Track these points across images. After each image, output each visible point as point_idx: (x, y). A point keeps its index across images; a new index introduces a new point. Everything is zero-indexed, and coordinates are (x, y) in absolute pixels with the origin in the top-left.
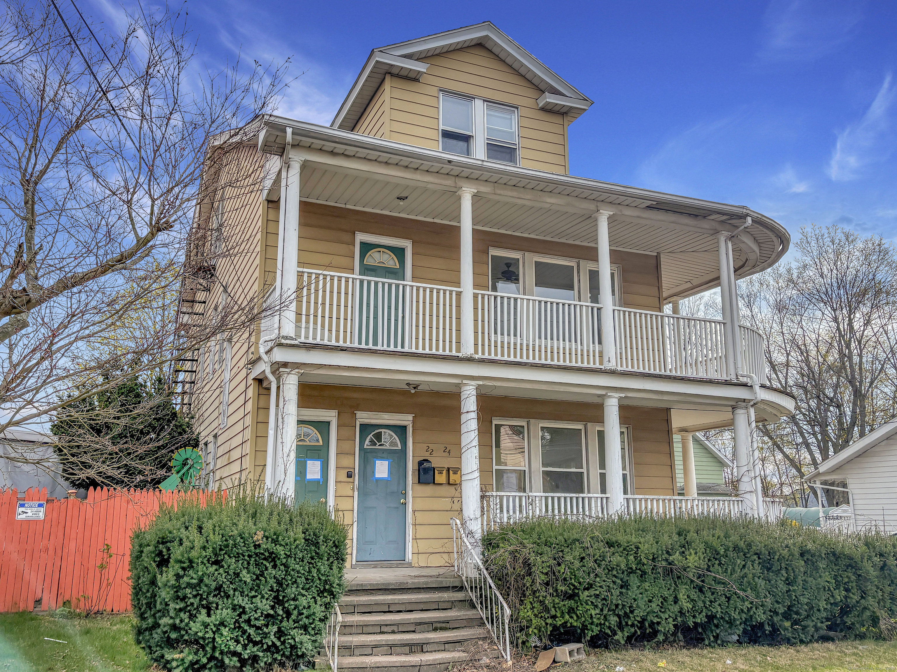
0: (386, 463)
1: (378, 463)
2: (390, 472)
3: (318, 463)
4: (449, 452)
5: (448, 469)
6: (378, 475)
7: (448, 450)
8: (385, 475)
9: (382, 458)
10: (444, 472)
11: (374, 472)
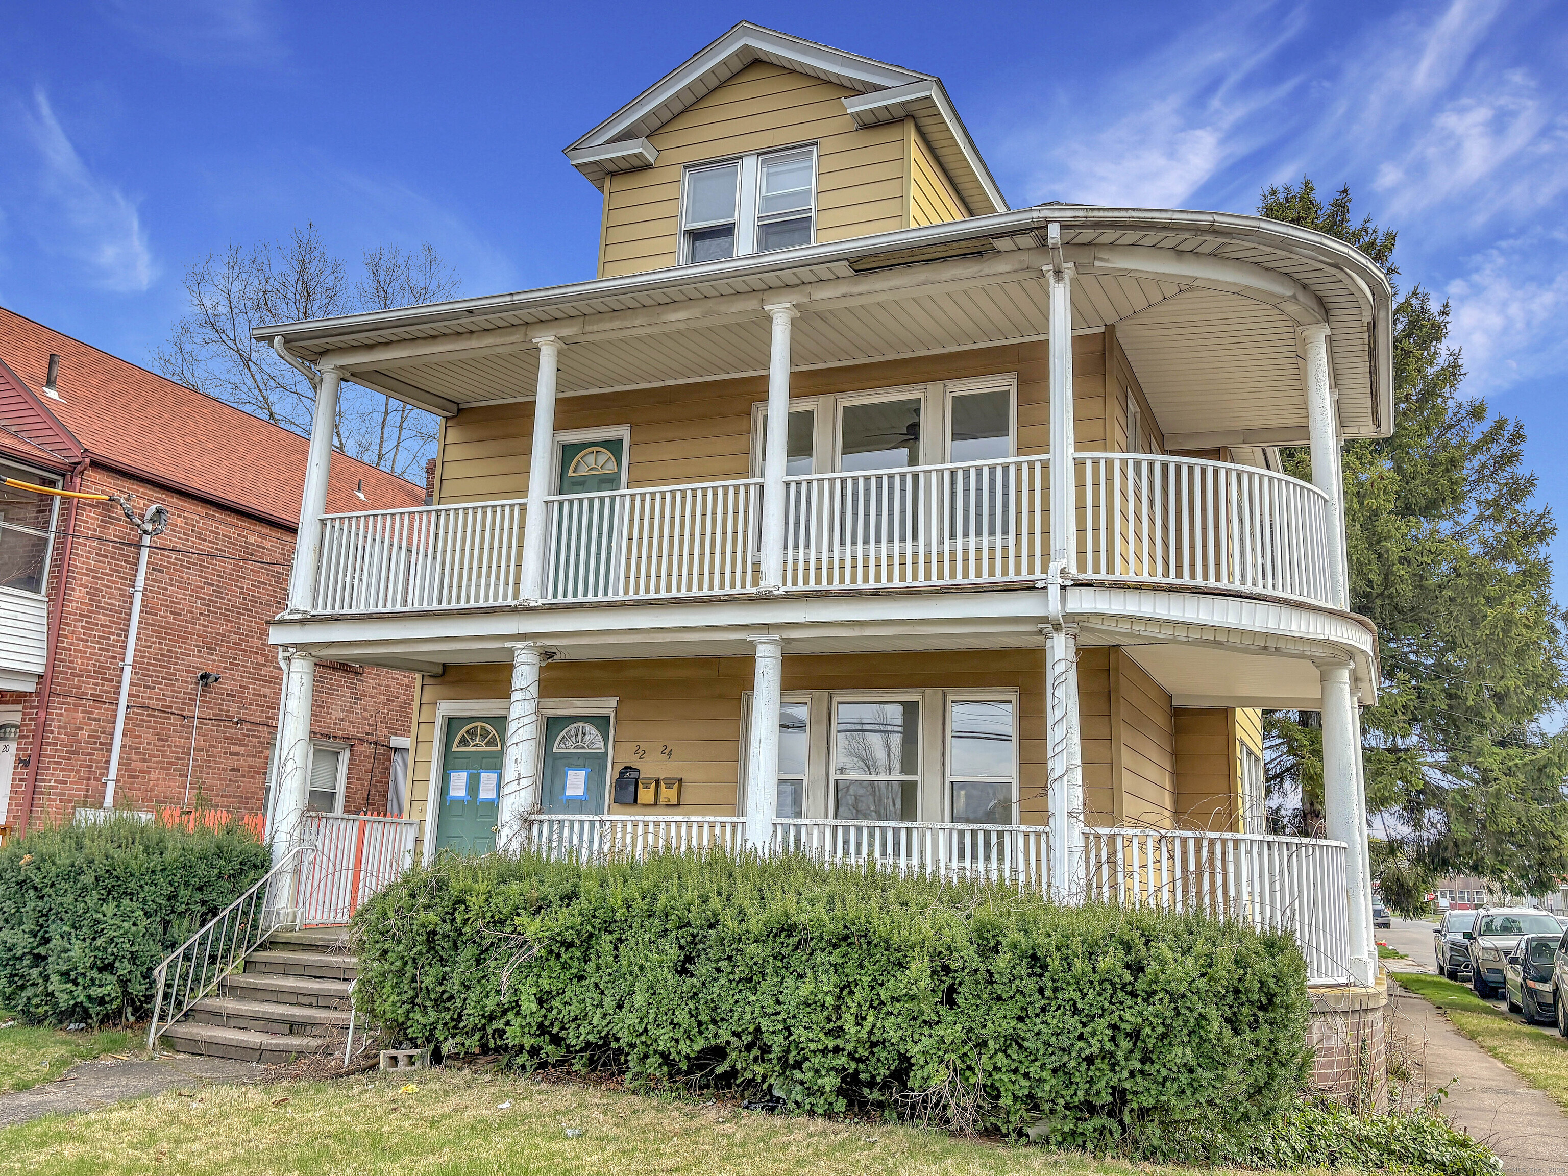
0: (582, 774)
1: (571, 773)
2: (587, 789)
3: (494, 776)
4: (670, 754)
5: (657, 782)
6: (569, 793)
7: (667, 751)
8: (580, 792)
9: (577, 767)
10: (653, 786)
11: (564, 788)
